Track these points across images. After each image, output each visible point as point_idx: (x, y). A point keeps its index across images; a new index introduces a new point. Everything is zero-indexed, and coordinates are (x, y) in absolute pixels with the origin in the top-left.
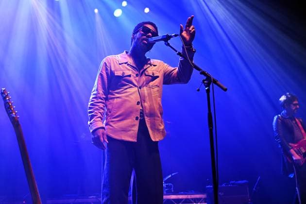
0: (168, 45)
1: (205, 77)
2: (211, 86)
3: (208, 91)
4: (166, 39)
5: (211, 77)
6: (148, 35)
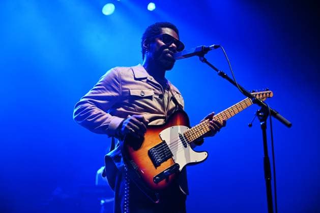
0: (205, 61)
1: (260, 108)
2: (268, 120)
3: (264, 127)
4: (201, 53)
5: (268, 107)
6: (171, 46)
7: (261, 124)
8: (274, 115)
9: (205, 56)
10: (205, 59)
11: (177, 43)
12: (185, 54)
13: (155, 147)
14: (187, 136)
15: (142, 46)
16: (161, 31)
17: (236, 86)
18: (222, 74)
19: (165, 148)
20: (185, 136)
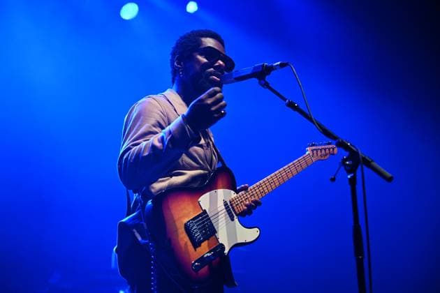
0: (266, 85)
1: (348, 153)
2: (358, 171)
3: (353, 182)
4: (261, 74)
5: (358, 153)
6: (217, 64)
7: (349, 177)
8: (368, 164)
9: (267, 78)
10: (267, 83)
11: (225, 59)
12: (237, 76)
13: (193, 219)
14: (234, 205)
15: (172, 65)
16: (200, 43)
17: (312, 122)
18: (291, 105)
19: (206, 221)
20: (231, 205)
